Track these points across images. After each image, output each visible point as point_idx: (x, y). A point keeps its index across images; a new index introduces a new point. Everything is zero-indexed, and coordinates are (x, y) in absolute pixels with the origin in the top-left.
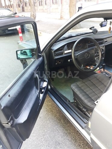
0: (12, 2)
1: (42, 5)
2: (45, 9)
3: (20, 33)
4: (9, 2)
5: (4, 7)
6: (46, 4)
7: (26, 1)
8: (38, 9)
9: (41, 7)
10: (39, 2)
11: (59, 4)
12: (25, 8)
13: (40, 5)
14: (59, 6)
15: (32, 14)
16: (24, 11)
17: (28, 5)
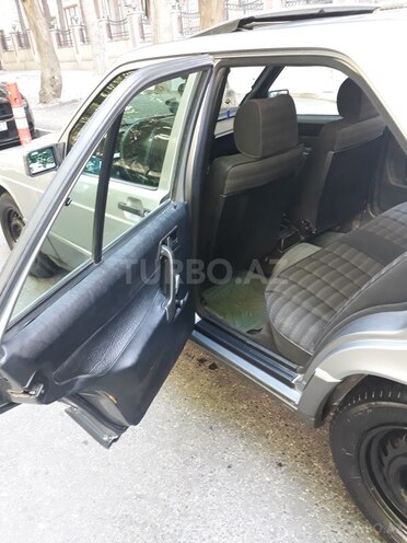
2: (84, 60)
6: (83, 40)
11: (134, 39)
13: (60, 45)
14: (135, 45)
15: (48, 75)
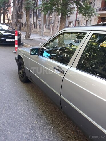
0: (10, 21)
1: (36, 28)
2: (39, 32)
3: (17, 44)
4: (8, 21)
5: (5, 23)
6: (40, 28)
7: (23, 23)
8: (33, 31)
9: (35, 29)
10: (34, 26)
11: (51, 30)
12: (22, 28)
13: (34, 28)
14: (51, 31)
15: (28, 33)
16: (20, 30)
17: (24, 26)
